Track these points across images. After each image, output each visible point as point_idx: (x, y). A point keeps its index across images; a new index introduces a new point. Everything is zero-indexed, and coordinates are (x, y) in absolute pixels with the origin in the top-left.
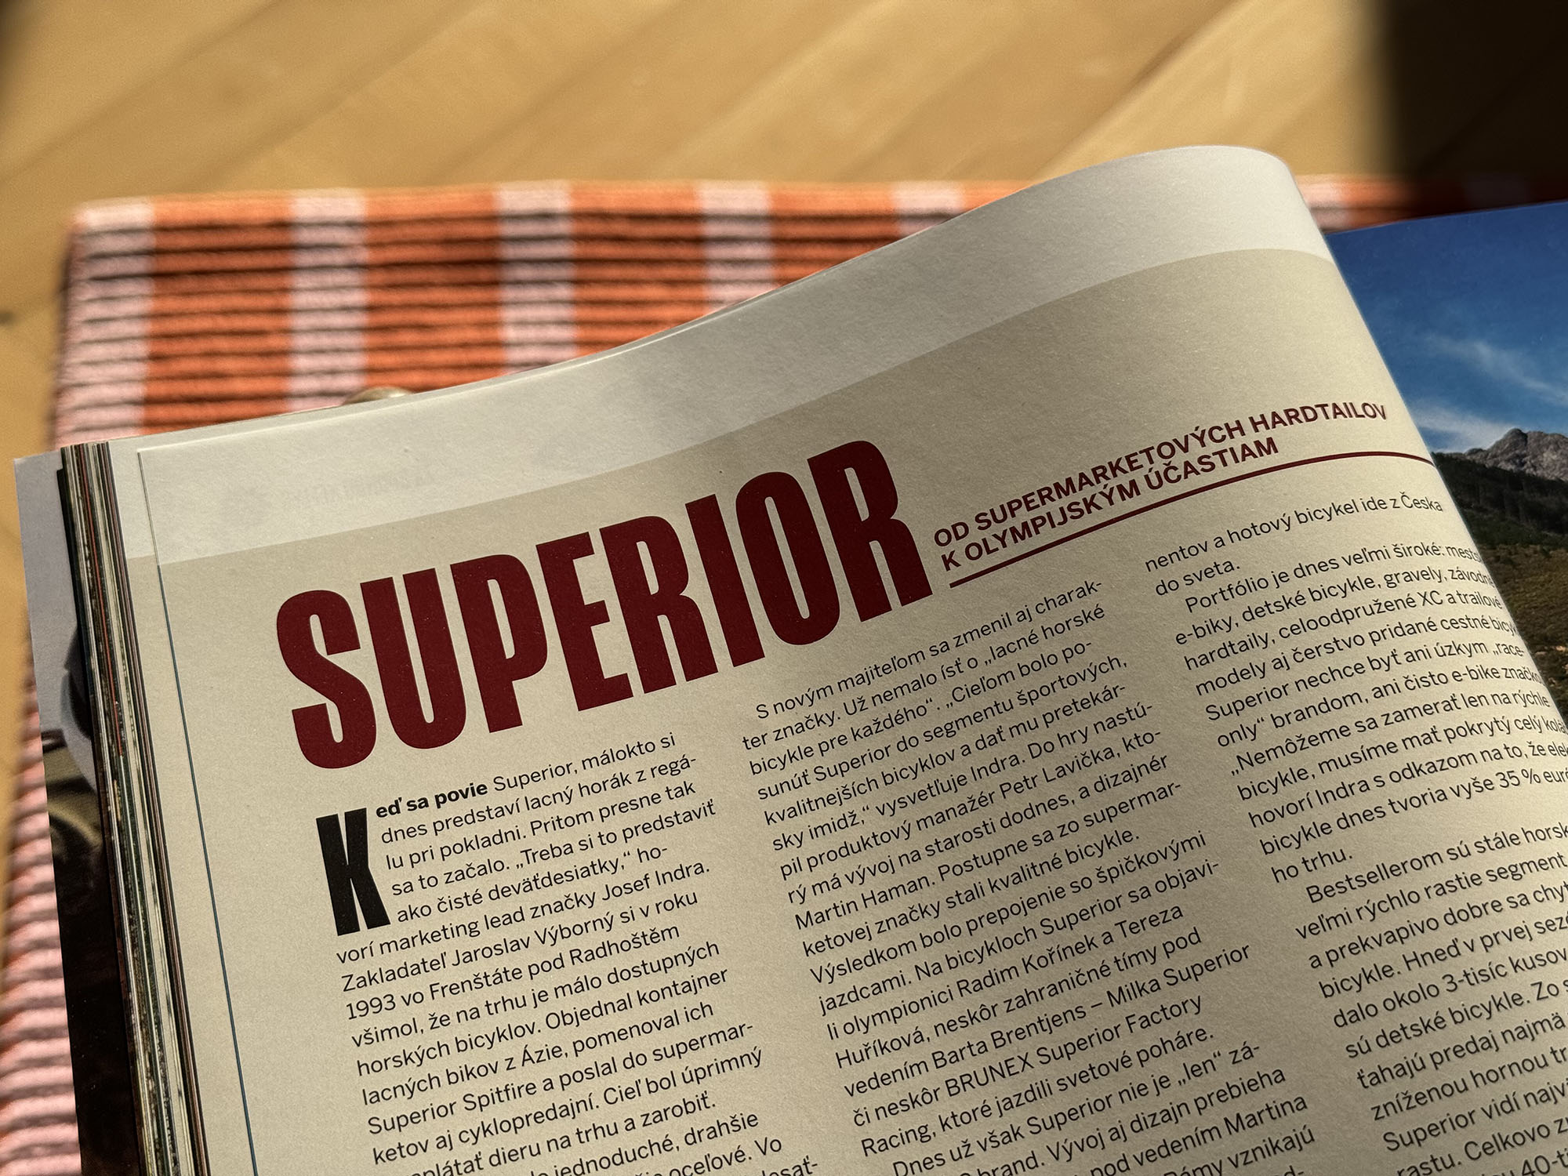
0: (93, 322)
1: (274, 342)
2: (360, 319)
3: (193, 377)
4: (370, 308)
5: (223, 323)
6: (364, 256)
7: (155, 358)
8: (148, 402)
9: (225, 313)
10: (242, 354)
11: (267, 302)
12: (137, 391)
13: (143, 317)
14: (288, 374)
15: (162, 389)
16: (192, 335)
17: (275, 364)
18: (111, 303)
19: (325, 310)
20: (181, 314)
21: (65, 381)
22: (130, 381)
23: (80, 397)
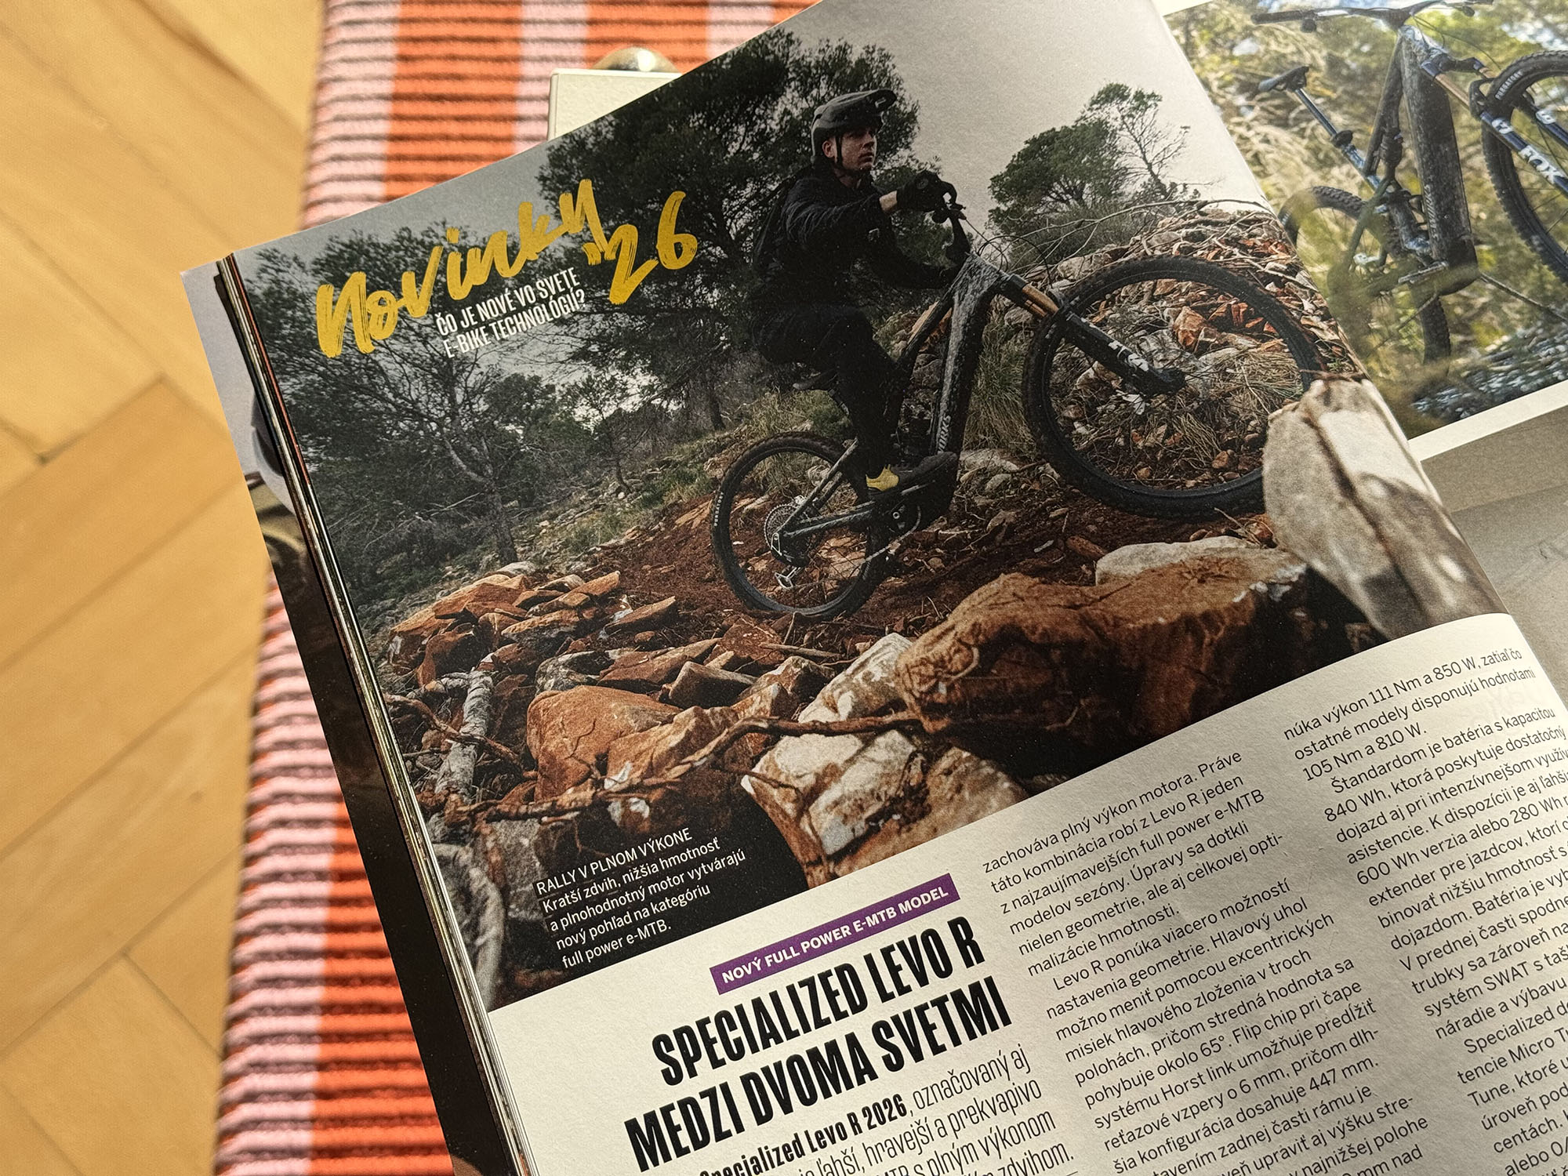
0: (349, 23)
1: (506, 49)
2: (582, 32)
3: (436, 77)
5: (462, 30)
7: (404, 58)
8: (396, 97)
9: (464, 21)
10: (478, 59)
11: (501, 12)
12: (387, 88)
13: (393, 21)
14: (517, 79)
15: (407, 87)
16: (436, 40)
17: (505, 69)
18: (365, 7)
19: (551, 22)
20: (427, 20)
21: (327, 75)
22: (381, 78)
23: (338, 90)
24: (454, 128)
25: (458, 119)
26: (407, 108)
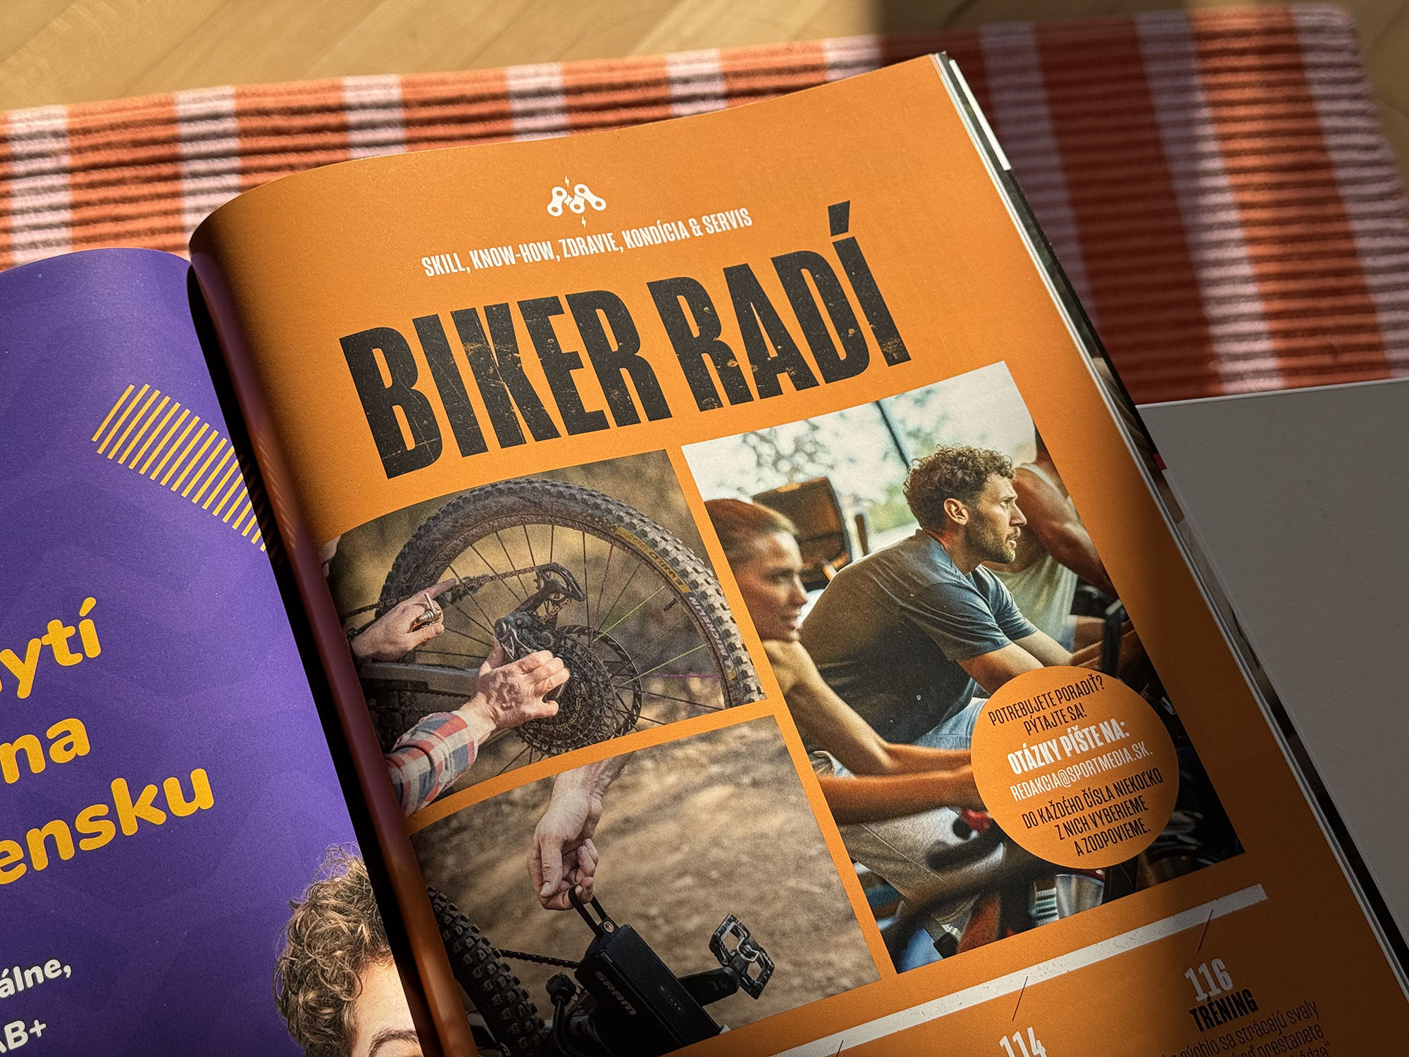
4: (74, 206)
6: (66, 161)
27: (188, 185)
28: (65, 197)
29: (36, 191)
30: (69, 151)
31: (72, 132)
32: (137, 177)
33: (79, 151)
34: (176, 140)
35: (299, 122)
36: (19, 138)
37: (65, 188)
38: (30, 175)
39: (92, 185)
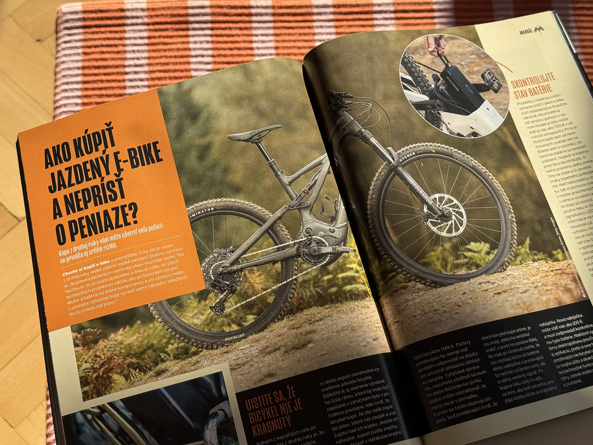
0: (65, 42)
1: (121, 48)
2: (146, 41)
3: (96, 60)
4: (149, 38)
5: (104, 43)
6: (146, 20)
8: (84, 68)
11: (117, 36)
12: (80, 64)
13: (80, 40)
14: (125, 59)
15: (87, 64)
16: (95, 46)
18: (70, 36)
20: (92, 39)
24: (104, 78)
25: (105, 74)
26: (87, 71)
27: (191, 33)
28: (146, 34)
29: (135, 31)
30: (146, 17)
31: (148, 9)
32: (172, 28)
33: (151, 17)
34: (188, 15)
35: (233, 11)
36: (128, 10)
37: (145, 30)
38: (132, 25)
39: (156, 30)
